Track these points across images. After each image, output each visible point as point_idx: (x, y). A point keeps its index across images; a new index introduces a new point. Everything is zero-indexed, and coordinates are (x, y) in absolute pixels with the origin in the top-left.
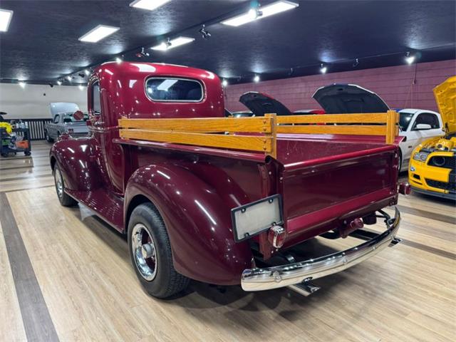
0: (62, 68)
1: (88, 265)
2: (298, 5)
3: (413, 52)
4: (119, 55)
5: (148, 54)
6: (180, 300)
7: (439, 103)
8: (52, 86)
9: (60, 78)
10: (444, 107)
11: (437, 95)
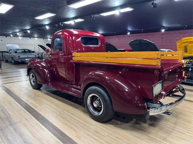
0: (14, 29)
1: (63, 112)
2: (133, 9)
3: (164, 28)
4: (48, 25)
5: (62, 25)
6: (109, 122)
7: (178, 47)
8: (6, 37)
9: (12, 33)
10: (179, 49)
11: (178, 44)
